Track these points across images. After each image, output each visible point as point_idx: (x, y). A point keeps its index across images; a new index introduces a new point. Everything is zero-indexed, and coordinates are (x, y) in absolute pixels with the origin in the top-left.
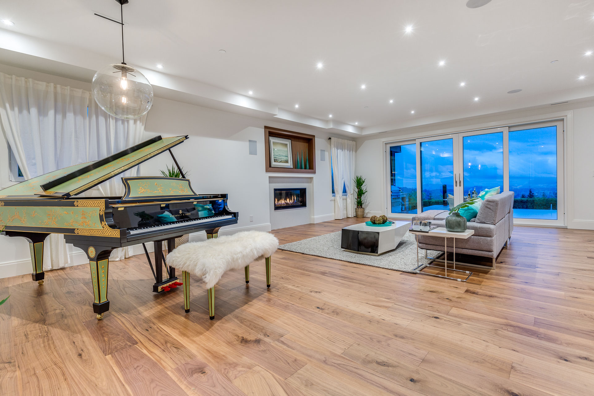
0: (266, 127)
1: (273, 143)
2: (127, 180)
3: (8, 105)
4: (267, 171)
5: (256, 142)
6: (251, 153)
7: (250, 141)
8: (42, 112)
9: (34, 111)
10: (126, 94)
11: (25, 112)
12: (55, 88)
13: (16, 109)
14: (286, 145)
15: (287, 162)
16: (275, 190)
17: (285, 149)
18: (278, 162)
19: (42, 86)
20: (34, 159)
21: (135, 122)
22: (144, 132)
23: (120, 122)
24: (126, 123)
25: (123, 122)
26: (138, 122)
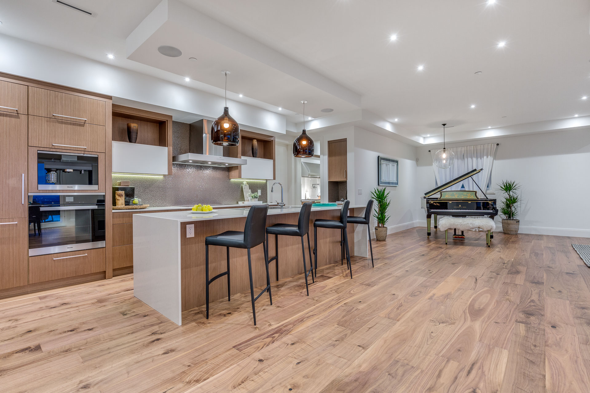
2: (441, 192)
21: (487, 157)
22: (494, 161)
23: (479, 158)
24: (482, 158)
25: (481, 158)
26: (489, 157)
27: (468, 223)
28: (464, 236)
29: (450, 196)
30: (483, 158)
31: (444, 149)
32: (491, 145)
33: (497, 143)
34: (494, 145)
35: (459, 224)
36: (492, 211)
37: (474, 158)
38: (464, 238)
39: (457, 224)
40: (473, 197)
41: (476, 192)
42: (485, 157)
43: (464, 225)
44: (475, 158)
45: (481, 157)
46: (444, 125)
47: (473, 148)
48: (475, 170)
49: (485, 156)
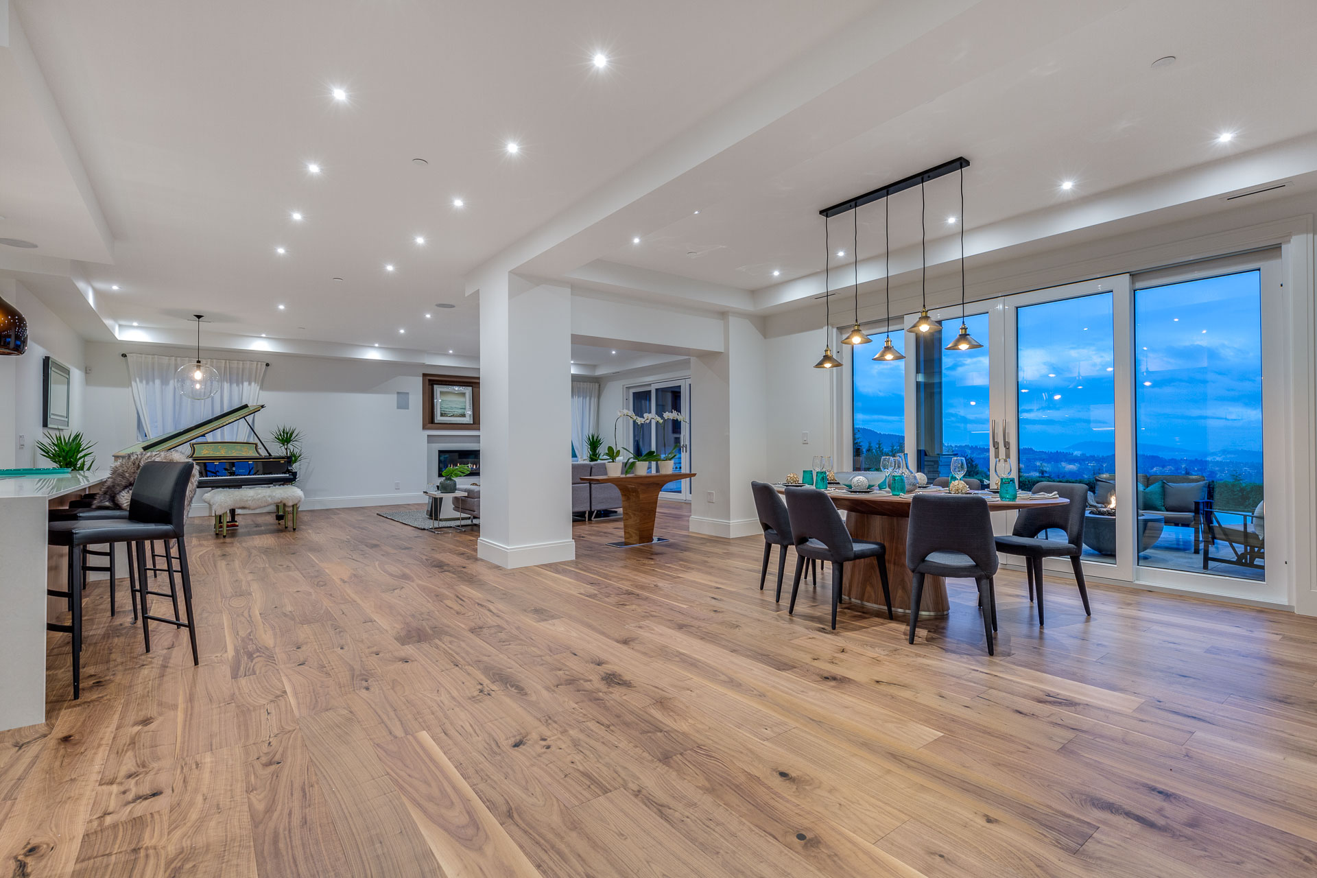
0: (424, 375)
1: (441, 392)
2: (193, 445)
3: (138, 380)
4: (424, 428)
5: (408, 393)
6: (399, 407)
7: (398, 393)
8: (165, 382)
9: (158, 382)
10: (200, 382)
11: (151, 383)
12: (176, 360)
13: (144, 382)
14: (464, 394)
15: (463, 415)
16: (441, 452)
17: (461, 399)
18: (447, 416)
19: (165, 360)
20: (156, 422)
21: (250, 384)
22: (261, 391)
23: (235, 385)
24: (241, 386)
25: (238, 385)
26: (253, 384)
27: (264, 496)
28: (236, 522)
29: (212, 452)
30: (243, 384)
31: (199, 362)
32: (257, 364)
33: (267, 362)
34: (261, 365)
35: (250, 498)
36: (288, 475)
37: (225, 383)
38: (237, 526)
39: (245, 499)
40: (253, 454)
41: (256, 444)
42: (246, 384)
43: (259, 499)
44: (227, 382)
45: (239, 382)
46: (199, 317)
47: (224, 363)
48: (246, 406)
49: (246, 381)
